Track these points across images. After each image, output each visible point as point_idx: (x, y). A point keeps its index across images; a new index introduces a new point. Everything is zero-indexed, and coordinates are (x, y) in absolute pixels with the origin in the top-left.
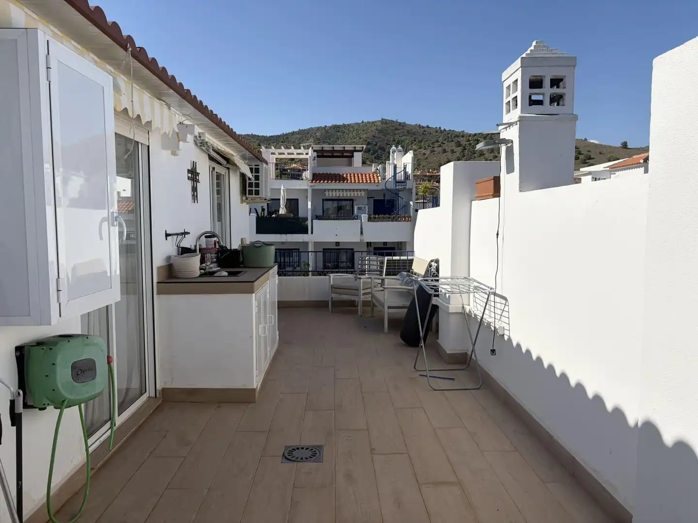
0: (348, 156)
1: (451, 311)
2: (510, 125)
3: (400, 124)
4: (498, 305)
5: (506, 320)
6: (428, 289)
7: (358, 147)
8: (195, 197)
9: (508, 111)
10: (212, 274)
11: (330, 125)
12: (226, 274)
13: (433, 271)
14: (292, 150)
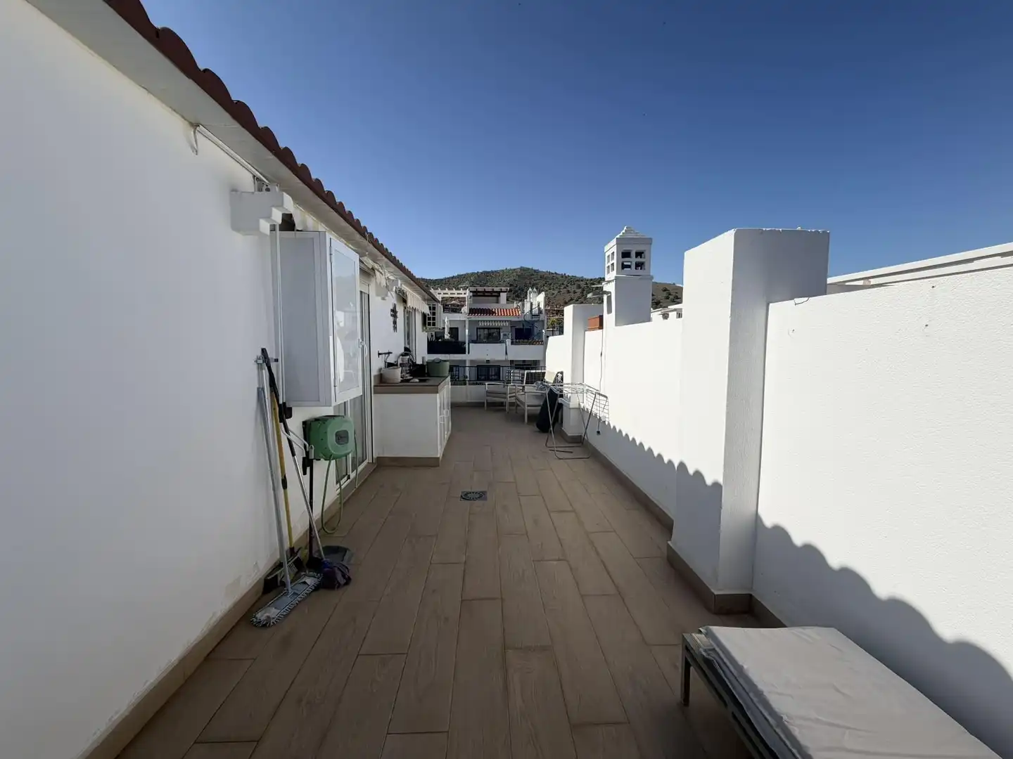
0: (497, 295)
1: (571, 406)
2: (609, 282)
3: (535, 271)
4: (602, 402)
5: (607, 411)
6: (555, 390)
7: (504, 289)
8: (395, 328)
9: (608, 272)
10: (408, 381)
11: (481, 271)
12: (417, 381)
13: (559, 379)
14: (454, 291)
